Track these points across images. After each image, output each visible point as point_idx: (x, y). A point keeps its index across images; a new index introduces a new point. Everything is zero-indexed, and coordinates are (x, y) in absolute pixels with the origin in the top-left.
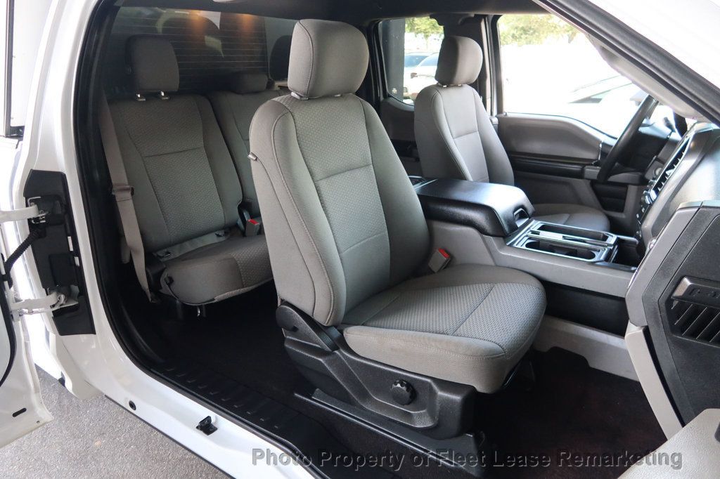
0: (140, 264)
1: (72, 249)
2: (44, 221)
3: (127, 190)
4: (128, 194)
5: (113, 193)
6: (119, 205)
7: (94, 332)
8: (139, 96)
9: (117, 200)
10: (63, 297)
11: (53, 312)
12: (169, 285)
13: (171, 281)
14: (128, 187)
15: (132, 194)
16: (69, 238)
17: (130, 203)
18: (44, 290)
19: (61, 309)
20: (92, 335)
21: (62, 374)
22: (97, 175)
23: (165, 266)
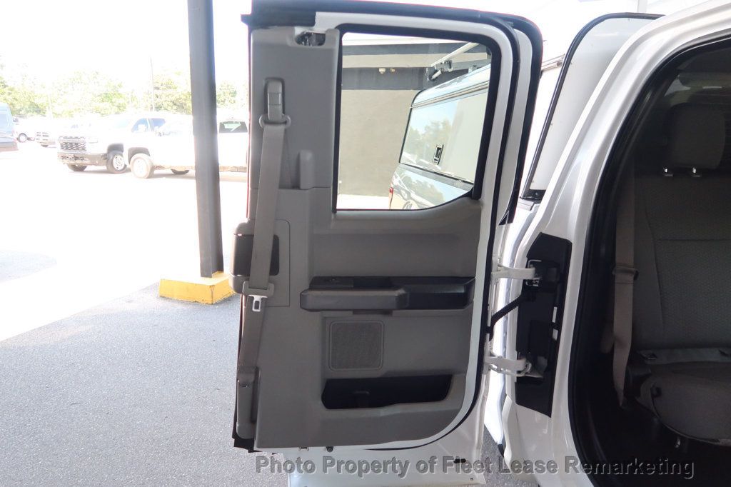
0: (621, 359)
1: (554, 321)
2: (537, 286)
3: (630, 272)
4: (630, 278)
5: (613, 273)
6: (617, 287)
7: (549, 414)
8: (666, 171)
9: (616, 281)
10: (530, 365)
11: (518, 378)
12: (653, 396)
13: (658, 393)
14: (633, 269)
15: (635, 278)
16: (555, 308)
17: (631, 287)
18: (516, 352)
19: (526, 377)
20: (547, 417)
21: (504, 440)
22: (603, 250)
23: (650, 371)
